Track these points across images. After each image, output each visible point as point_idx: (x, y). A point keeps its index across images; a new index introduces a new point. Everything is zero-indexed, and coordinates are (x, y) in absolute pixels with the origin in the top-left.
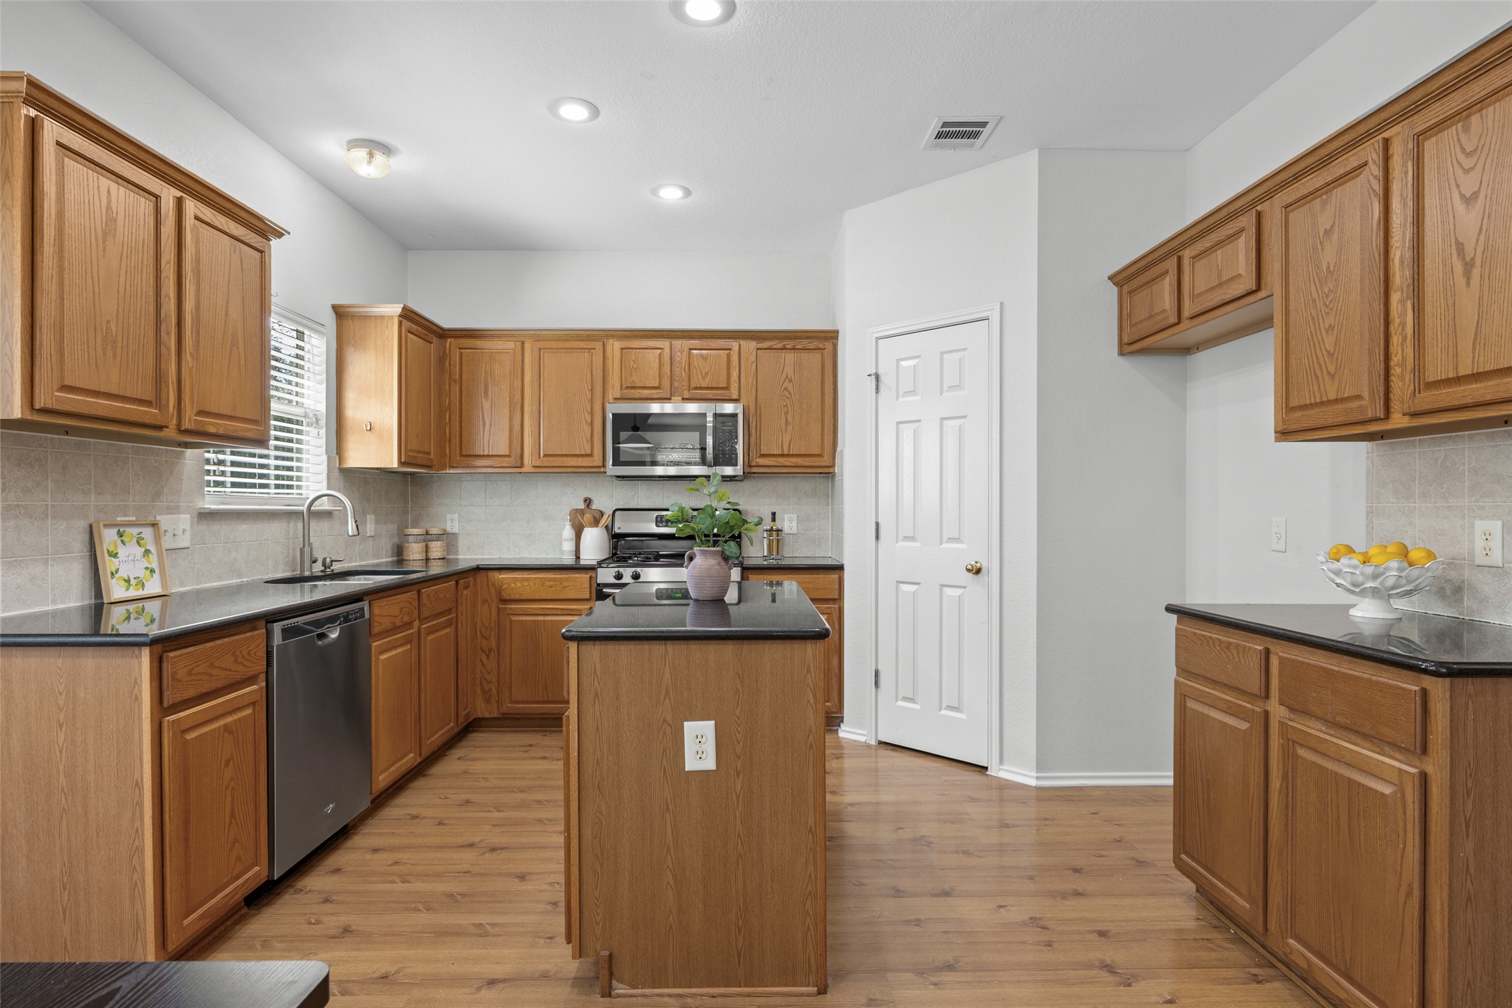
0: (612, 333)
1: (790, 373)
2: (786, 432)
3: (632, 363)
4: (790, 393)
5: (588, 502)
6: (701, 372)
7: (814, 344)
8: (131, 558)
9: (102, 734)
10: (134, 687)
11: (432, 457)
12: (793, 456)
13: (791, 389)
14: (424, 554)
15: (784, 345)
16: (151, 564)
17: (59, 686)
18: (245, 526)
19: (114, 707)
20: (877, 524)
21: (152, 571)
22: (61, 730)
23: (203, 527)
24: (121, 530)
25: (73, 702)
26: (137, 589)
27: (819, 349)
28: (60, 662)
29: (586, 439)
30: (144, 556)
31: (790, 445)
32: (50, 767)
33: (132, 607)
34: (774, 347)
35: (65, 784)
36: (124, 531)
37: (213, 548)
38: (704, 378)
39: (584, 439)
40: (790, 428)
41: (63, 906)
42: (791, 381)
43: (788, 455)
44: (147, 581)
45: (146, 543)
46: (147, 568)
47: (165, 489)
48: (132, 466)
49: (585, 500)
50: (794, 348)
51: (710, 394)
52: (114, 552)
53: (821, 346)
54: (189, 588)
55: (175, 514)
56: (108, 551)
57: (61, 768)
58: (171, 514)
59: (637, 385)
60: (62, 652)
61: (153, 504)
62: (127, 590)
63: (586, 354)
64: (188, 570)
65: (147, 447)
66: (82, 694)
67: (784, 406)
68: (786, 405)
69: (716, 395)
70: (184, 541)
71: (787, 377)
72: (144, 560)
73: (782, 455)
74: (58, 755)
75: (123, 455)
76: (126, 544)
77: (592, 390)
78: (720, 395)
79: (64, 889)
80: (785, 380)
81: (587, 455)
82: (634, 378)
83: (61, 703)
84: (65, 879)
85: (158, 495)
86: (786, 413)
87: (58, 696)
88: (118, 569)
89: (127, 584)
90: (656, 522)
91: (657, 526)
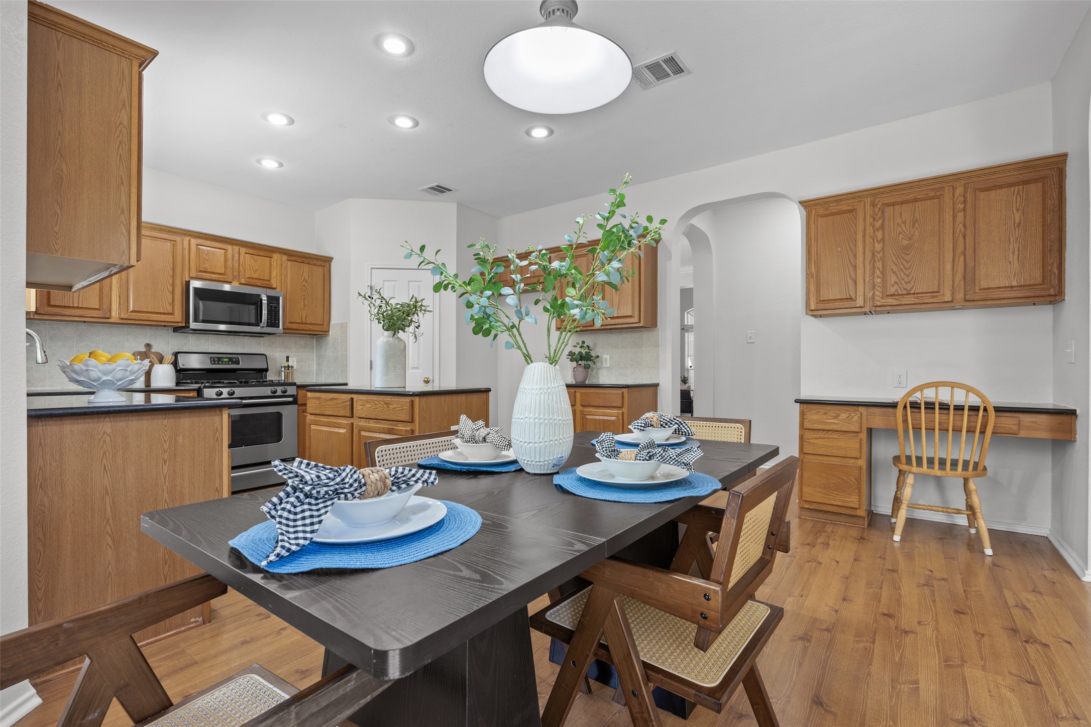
0: (190, 233)
1: (306, 277)
2: (304, 310)
3: (205, 256)
4: (306, 288)
5: (150, 346)
6: (253, 269)
7: (319, 263)
9: (194, 463)
10: (216, 433)
12: (307, 324)
13: (307, 286)
15: (303, 261)
17: (165, 437)
19: (203, 446)
20: (371, 361)
22: (165, 464)
25: (175, 446)
27: (322, 266)
28: (165, 422)
29: (168, 302)
31: (306, 318)
32: (157, 488)
34: (297, 261)
35: (167, 498)
38: (255, 272)
39: (167, 303)
40: (306, 308)
41: (164, 575)
42: (306, 282)
43: (305, 324)
49: (147, 345)
50: (308, 263)
51: (259, 282)
53: (323, 264)
57: (165, 488)
59: (208, 271)
60: (167, 416)
63: (169, 244)
66: (181, 441)
67: (303, 295)
68: (304, 295)
69: (262, 284)
71: (304, 279)
73: (302, 323)
74: (163, 481)
77: (173, 269)
78: (265, 284)
79: (166, 563)
80: (303, 281)
81: (168, 314)
82: (207, 266)
83: (166, 447)
84: (167, 558)
86: (304, 299)
87: (164, 443)
90: (211, 361)
91: (212, 364)
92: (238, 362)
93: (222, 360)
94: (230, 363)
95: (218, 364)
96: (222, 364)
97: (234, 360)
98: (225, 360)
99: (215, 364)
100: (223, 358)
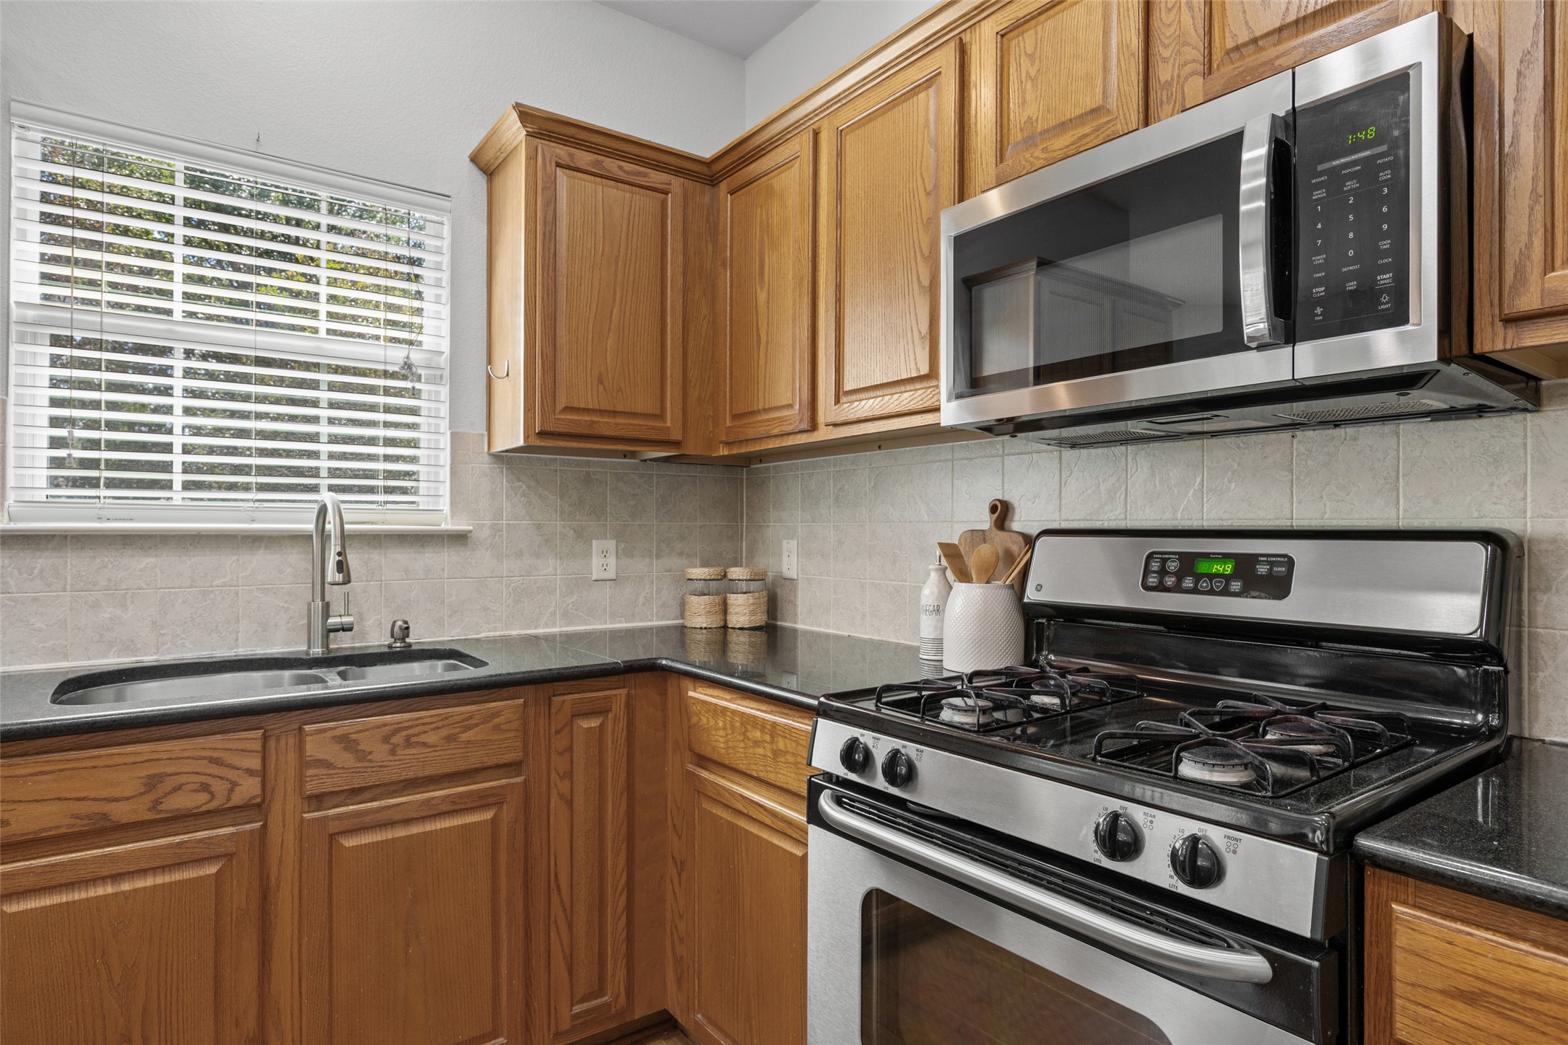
5: (1002, 512)
11: (669, 424)
14: (721, 617)
23: (1, 560)
37: (35, 600)
49: (993, 509)
59: (1039, 130)
63: (923, 97)
77: (933, 191)
82: (1032, 111)
90: (1147, 572)
91: (1147, 588)
92: (1278, 585)
93: (1203, 567)
94: (1236, 586)
95: (1178, 589)
96: (1195, 591)
97: (1262, 569)
98: (1217, 568)
99: (1161, 588)
100: (1206, 556)
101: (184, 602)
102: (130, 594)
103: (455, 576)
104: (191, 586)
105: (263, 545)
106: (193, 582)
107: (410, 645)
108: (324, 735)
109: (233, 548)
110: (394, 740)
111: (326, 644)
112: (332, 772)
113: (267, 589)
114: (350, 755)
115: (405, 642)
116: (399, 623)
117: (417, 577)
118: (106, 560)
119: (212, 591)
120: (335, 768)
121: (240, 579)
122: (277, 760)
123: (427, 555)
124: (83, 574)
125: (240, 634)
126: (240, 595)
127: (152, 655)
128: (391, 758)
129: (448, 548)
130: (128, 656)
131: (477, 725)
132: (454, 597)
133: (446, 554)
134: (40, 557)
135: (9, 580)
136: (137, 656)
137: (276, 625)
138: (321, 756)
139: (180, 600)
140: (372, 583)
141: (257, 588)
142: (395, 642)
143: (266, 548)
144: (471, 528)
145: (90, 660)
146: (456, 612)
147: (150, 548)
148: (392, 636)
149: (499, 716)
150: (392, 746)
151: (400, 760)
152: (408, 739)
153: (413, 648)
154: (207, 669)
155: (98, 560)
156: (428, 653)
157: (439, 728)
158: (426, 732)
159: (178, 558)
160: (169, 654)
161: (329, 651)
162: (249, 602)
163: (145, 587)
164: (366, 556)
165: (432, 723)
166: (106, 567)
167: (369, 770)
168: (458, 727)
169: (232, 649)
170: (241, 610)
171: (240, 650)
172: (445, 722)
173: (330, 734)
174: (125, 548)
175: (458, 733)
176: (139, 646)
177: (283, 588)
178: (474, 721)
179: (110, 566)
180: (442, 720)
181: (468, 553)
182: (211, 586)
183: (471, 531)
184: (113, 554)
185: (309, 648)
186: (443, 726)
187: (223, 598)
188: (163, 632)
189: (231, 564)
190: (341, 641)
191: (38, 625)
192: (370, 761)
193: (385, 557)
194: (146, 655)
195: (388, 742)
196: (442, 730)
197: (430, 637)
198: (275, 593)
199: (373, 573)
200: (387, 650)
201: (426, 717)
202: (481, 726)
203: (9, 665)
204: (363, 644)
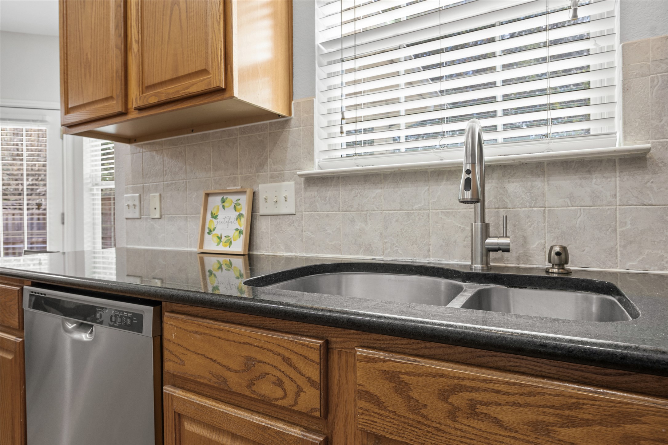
8: (227, 220)
16: (241, 226)
18: (379, 191)
21: (241, 232)
23: (313, 192)
24: (225, 197)
26: (225, 246)
30: (237, 219)
33: (222, 259)
36: (227, 198)
37: (327, 216)
44: (234, 240)
45: (241, 208)
46: (237, 230)
47: (269, 160)
48: (240, 144)
52: (216, 215)
54: (293, 254)
55: (280, 182)
56: (212, 213)
58: (275, 182)
61: (257, 174)
62: (218, 244)
64: (295, 236)
65: (252, 126)
70: (288, 208)
72: (237, 223)
75: (233, 137)
76: (226, 208)
85: (262, 165)
88: (215, 228)
89: (219, 240)
101: (397, 221)
102: (369, 214)
103: (630, 202)
104: (401, 210)
105: (445, 177)
106: (401, 206)
107: (569, 272)
108: (373, 365)
109: (425, 181)
110: (455, 399)
111: (486, 261)
112: (382, 412)
113: (448, 213)
114: (401, 400)
115: (563, 269)
116: (557, 249)
117: (583, 204)
118: (357, 191)
119: (413, 212)
120: (385, 409)
121: (430, 204)
122: (339, 377)
123: (594, 180)
124: (347, 200)
125: (431, 247)
126: (430, 217)
127: (380, 256)
128: (450, 422)
129: (621, 172)
130: (369, 255)
131: (588, 423)
132: (629, 226)
133: (618, 179)
134: (329, 191)
135: (317, 204)
136: (372, 255)
137: (455, 242)
138: (371, 390)
139: (395, 219)
140: (535, 209)
141: (442, 212)
142: (553, 268)
143: (447, 180)
144: (648, 146)
145: (351, 255)
146: (631, 242)
147: (378, 183)
148: (550, 262)
149: (636, 422)
150: (450, 407)
151: (462, 431)
152: (473, 405)
153: (573, 276)
154: (401, 271)
155: (353, 192)
156: (584, 284)
157: (520, 405)
158: (499, 404)
159: (393, 189)
160: (389, 256)
161: (489, 268)
162: (436, 222)
163: (376, 209)
164: (529, 183)
165: (508, 394)
166: (357, 196)
167: (423, 427)
168: (553, 415)
169: (426, 257)
170: (431, 228)
171: (431, 259)
172: (531, 400)
173: (380, 366)
174: (365, 183)
175: (553, 425)
176: (374, 249)
177: (460, 212)
178: (581, 415)
179: (359, 195)
180: (523, 394)
181: (647, 177)
182: (412, 210)
183: (649, 150)
184: (360, 188)
185: (472, 263)
186: (526, 405)
187: (419, 219)
188: (386, 241)
189: (424, 193)
190: (508, 260)
191: (329, 231)
192: (424, 416)
193: (548, 184)
194: (377, 255)
195: (446, 400)
196: (526, 410)
197: (599, 267)
198: (454, 216)
199: (536, 199)
200: (544, 274)
201: (499, 382)
202: (596, 428)
203: (318, 253)
204: (527, 266)
